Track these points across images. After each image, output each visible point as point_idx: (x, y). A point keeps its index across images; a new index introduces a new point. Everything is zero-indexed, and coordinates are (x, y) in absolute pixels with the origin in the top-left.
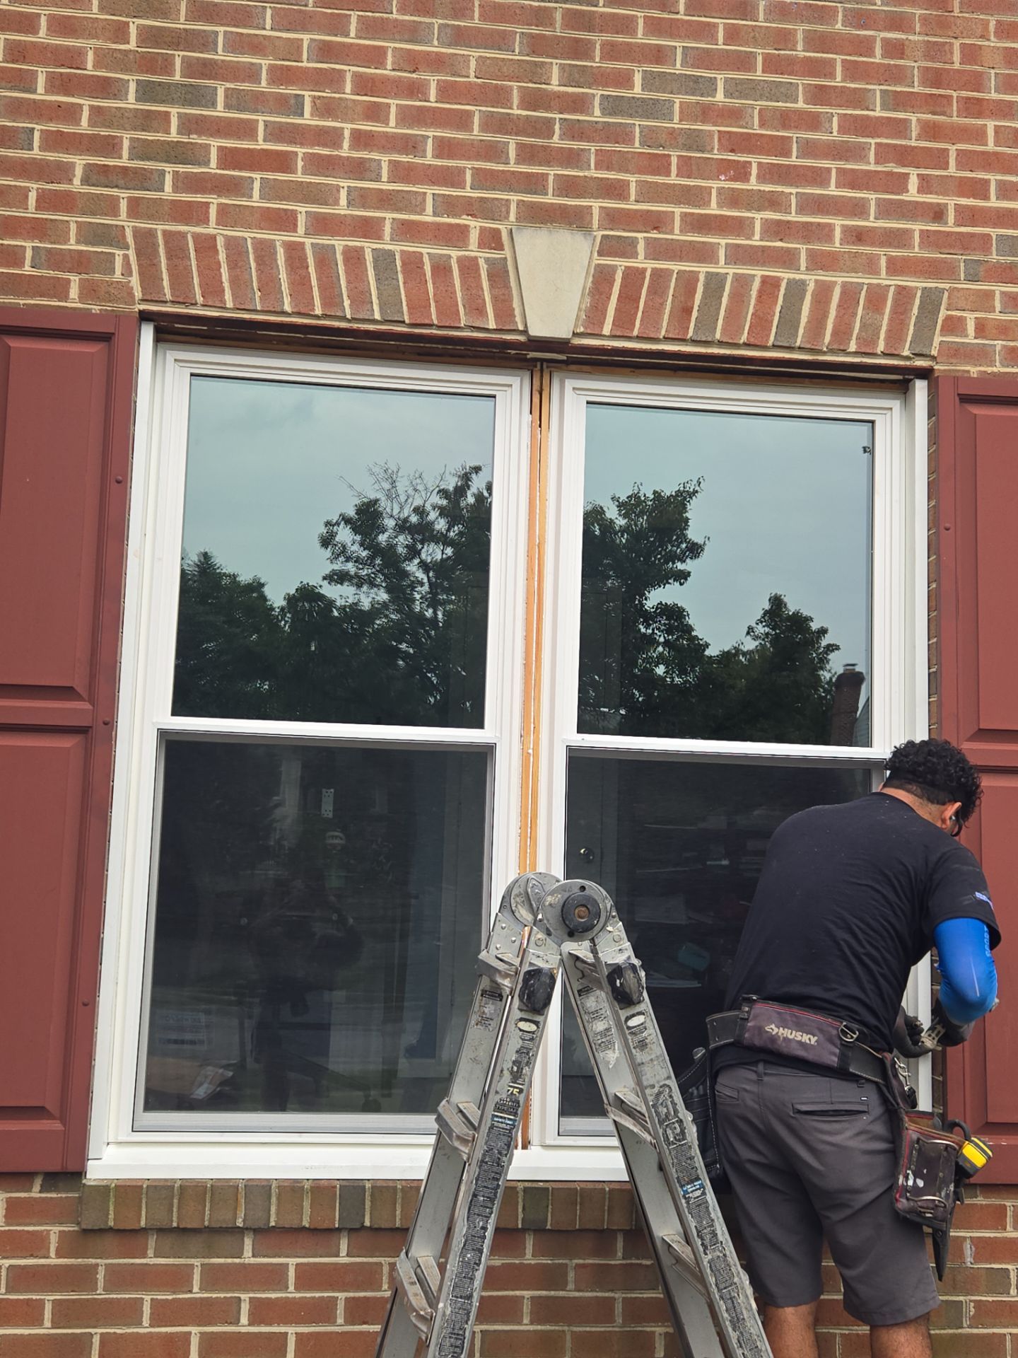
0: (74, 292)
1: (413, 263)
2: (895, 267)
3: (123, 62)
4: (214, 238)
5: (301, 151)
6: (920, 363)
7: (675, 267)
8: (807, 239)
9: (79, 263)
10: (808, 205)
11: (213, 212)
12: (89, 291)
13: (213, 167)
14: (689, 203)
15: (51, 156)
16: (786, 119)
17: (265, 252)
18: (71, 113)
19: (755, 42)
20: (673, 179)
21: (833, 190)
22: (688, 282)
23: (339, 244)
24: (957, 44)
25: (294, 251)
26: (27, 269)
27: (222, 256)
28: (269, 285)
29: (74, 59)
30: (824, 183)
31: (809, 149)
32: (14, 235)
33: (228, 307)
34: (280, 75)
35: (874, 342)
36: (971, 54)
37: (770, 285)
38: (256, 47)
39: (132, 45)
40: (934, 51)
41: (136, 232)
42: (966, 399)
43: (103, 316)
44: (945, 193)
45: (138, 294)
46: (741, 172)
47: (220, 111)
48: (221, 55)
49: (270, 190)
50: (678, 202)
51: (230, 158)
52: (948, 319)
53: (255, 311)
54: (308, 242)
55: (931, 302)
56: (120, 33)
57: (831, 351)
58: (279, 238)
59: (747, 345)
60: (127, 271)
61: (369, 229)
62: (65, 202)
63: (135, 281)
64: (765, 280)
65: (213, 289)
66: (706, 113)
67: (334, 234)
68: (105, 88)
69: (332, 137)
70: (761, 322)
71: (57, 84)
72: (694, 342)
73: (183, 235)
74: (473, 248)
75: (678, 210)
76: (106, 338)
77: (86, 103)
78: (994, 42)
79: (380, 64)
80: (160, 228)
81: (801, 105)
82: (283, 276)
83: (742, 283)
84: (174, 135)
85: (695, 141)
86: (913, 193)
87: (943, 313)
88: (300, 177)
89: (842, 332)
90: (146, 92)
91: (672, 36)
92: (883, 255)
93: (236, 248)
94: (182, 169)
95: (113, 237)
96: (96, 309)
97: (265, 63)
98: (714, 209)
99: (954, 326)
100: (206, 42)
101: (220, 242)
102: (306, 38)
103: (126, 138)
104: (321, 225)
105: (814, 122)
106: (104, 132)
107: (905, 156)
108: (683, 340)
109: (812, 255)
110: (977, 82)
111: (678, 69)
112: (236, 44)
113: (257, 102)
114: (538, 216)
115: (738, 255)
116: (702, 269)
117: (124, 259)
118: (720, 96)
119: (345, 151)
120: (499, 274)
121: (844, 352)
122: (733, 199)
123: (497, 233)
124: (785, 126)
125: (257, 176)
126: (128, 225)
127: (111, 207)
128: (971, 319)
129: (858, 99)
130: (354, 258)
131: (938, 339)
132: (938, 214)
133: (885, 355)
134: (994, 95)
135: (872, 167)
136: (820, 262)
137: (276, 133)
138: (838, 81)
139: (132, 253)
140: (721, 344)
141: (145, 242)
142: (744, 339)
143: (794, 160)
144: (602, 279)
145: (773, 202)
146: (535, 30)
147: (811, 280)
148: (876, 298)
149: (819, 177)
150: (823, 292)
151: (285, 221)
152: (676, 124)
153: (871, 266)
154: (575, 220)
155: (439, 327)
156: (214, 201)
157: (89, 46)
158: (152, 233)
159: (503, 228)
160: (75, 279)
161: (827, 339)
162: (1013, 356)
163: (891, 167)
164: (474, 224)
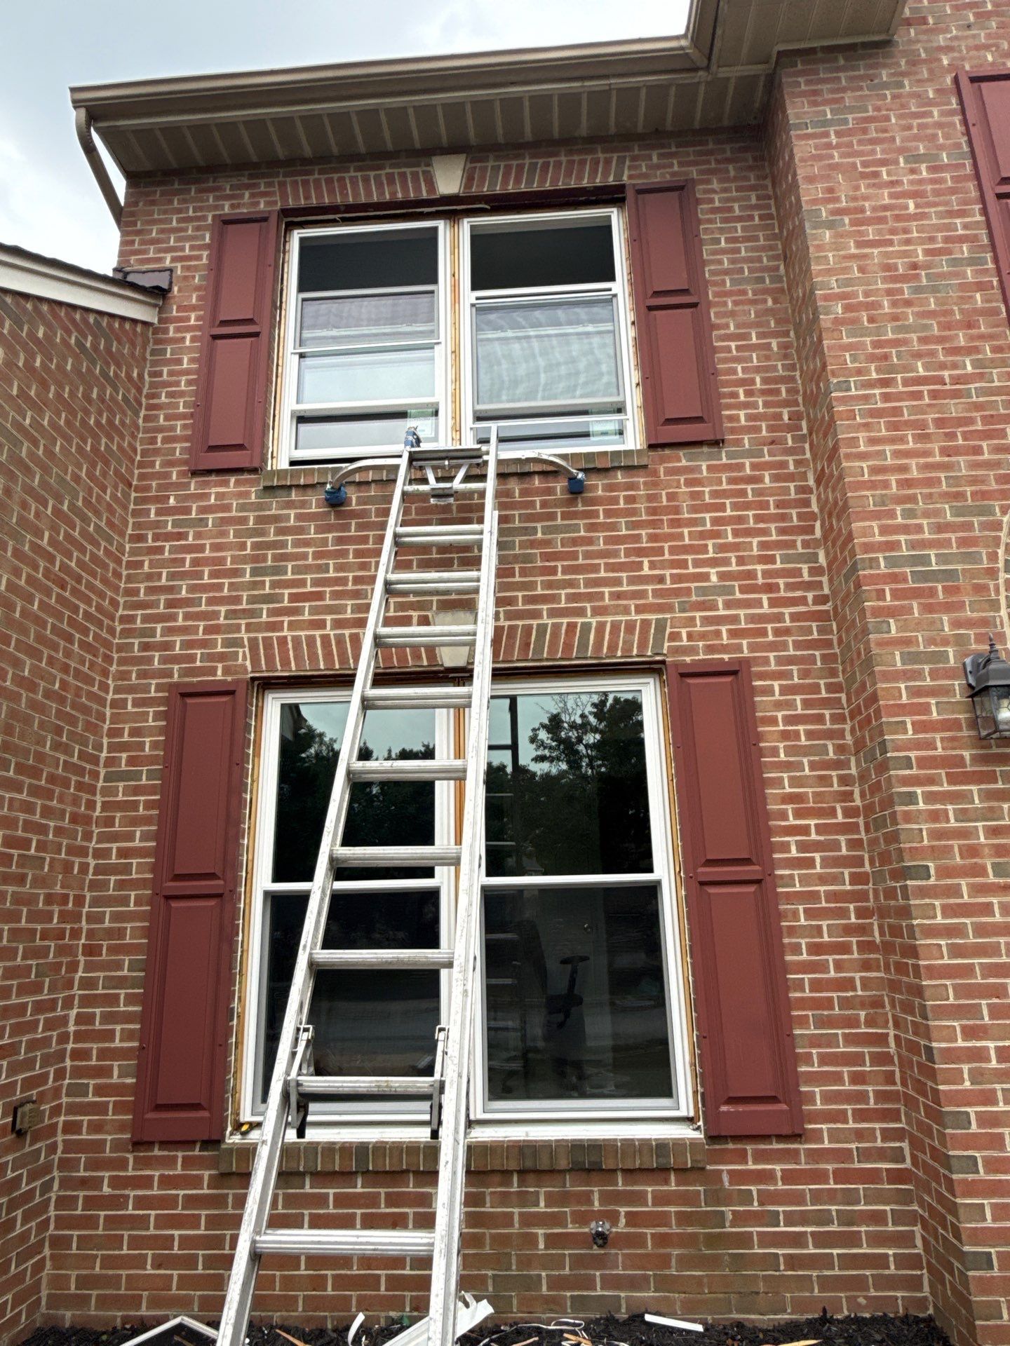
0: (219, 672)
2: (639, 610)
3: (244, 560)
4: (285, 637)
5: (328, 589)
6: (658, 658)
7: (520, 623)
8: (590, 601)
9: (222, 657)
10: (589, 583)
11: (286, 625)
12: (226, 671)
13: (286, 603)
14: (526, 590)
15: (210, 608)
16: (575, 542)
17: (311, 641)
18: (220, 587)
19: (556, 506)
20: (517, 579)
21: (602, 574)
22: (528, 629)
23: (347, 632)
24: (664, 493)
25: (325, 639)
26: (198, 664)
27: (290, 646)
28: (313, 656)
29: (222, 561)
30: (598, 571)
31: (587, 555)
32: (192, 648)
33: (293, 669)
34: (317, 555)
35: (631, 650)
36: (671, 497)
37: (572, 626)
38: (307, 543)
39: (248, 551)
40: (651, 498)
41: (249, 639)
42: (683, 675)
43: (234, 681)
44: (663, 568)
45: (249, 669)
46: (553, 571)
47: (289, 576)
48: (290, 550)
49: (314, 611)
50: (519, 590)
51: (293, 598)
52: (671, 633)
53: (306, 670)
54: (332, 633)
55: (661, 625)
56: (243, 546)
57: (608, 657)
58: (318, 633)
59: (561, 659)
60: (245, 658)
61: (362, 623)
62: (216, 629)
63: (248, 663)
64: (569, 624)
65: (285, 662)
66: (532, 544)
67: (344, 628)
68: (236, 573)
69: (343, 581)
70: (568, 646)
71: (213, 575)
72: (533, 660)
73: (271, 638)
75: (520, 594)
76: (232, 693)
77: (226, 581)
78: (684, 489)
79: (367, 543)
80: (260, 636)
81: (582, 533)
82: (320, 652)
83: (556, 627)
84: (267, 590)
85: (528, 558)
86: (646, 570)
87: (668, 630)
88: (328, 602)
89: (613, 647)
90: (255, 572)
91: (513, 509)
92: (632, 604)
93: (296, 640)
94: (271, 606)
95: (238, 643)
96: (229, 679)
97: (310, 550)
98: (539, 591)
99: (675, 636)
100: (283, 544)
101: (289, 638)
102: (330, 536)
103: (245, 595)
104: (338, 624)
105: (590, 541)
106: (234, 594)
107: (641, 552)
108: (526, 660)
109: (593, 609)
110: (677, 510)
111: (517, 524)
112: (297, 544)
113: (307, 569)
114: (448, 606)
115: (553, 613)
116: (535, 623)
117: (243, 653)
118: (539, 535)
119: (350, 587)
121: (615, 657)
122: (549, 585)
123: (426, 617)
124: (575, 546)
125: (307, 604)
126: (244, 635)
127: (238, 629)
128: (684, 632)
129: (613, 527)
130: (355, 638)
131: (666, 645)
132: (661, 579)
133: (638, 656)
134: (686, 516)
135: (623, 560)
136: (597, 611)
137: (316, 583)
138: (601, 519)
139: (247, 650)
140: (547, 660)
141: (253, 643)
142: (559, 655)
143: (581, 561)
145: (571, 584)
146: (443, 516)
147: (594, 621)
148: (630, 627)
149: (596, 568)
150: (601, 626)
151: (321, 625)
152: (517, 551)
153: (626, 611)
154: (466, 605)
155: (397, 668)
156: (286, 619)
157: (228, 554)
158: (256, 639)
159: (429, 614)
160: (220, 666)
161: (605, 650)
162: (710, 649)
163: (633, 559)
164: (415, 614)
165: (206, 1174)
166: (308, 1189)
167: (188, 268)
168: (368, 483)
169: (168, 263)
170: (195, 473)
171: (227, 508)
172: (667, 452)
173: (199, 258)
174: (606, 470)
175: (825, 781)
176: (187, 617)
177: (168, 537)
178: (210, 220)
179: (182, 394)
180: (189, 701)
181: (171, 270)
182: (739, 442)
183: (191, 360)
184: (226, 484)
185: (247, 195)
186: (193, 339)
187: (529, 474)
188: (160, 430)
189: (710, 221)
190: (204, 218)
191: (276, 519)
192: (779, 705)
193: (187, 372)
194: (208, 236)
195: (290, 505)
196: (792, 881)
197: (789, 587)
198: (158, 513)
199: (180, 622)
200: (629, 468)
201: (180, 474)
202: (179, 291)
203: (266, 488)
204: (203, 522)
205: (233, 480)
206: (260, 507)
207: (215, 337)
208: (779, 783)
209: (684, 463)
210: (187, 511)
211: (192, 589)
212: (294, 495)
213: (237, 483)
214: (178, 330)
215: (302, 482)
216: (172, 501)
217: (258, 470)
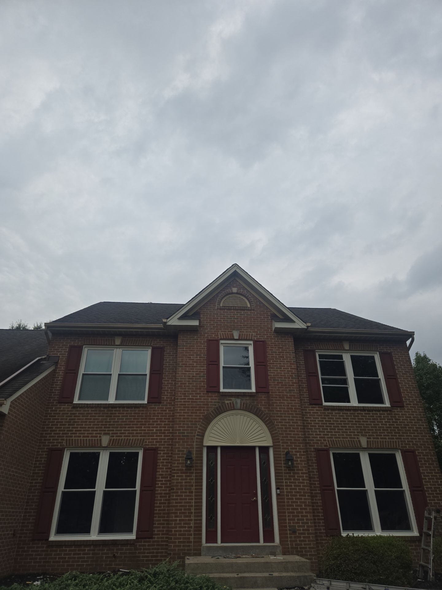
0: (59, 446)
1: (92, 440)
3: (67, 422)
4: (73, 439)
5: (82, 429)
6: (142, 446)
7: (118, 438)
8: (132, 434)
9: (60, 443)
12: (61, 445)
13: (74, 432)
14: (120, 431)
18: (61, 428)
19: (128, 414)
20: (119, 429)
21: (135, 429)
23: (85, 438)
24: (148, 412)
25: (81, 440)
26: (55, 444)
29: (62, 422)
35: (138, 444)
36: (150, 413)
38: (79, 419)
39: (68, 420)
40: (146, 413)
42: (147, 450)
44: (146, 428)
45: (65, 445)
47: (75, 426)
49: (79, 434)
51: (76, 431)
53: (76, 446)
55: (144, 440)
57: (133, 446)
60: (64, 443)
61: (88, 437)
62: (59, 437)
64: (127, 439)
65: (72, 444)
66: (123, 422)
68: (65, 425)
71: (60, 425)
72: (119, 446)
73: (70, 439)
74: (98, 438)
76: (62, 450)
77: (63, 426)
78: (152, 412)
79: (91, 420)
80: (68, 438)
81: (132, 420)
84: (71, 429)
85: (121, 425)
86: (143, 428)
88: (82, 432)
90: (69, 425)
91: (120, 414)
92: (139, 435)
93: (75, 440)
94: (71, 432)
95: (63, 440)
96: (61, 447)
97: (80, 421)
98: (123, 432)
99: (146, 442)
100: (75, 419)
102: (84, 418)
103: (66, 430)
104: (84, 437)
106: (64, 429)
110: (150, 416)
111: (120, 417)
113: (79, 425)
114: (105, 434)
115: (124, 436)
116: (121, 438)
118: (124, 420)
119: (87, 429)
120: (101, 440)
122: (125, 430)
124: (131, 422)
125: (78, 432)
126: (65, 438)
128: (147, 441)
129: (138, 419)
131: (144, 444)
132: (145, 430)
133: (138, 446)
134: (152, 417)
135: (139, 426)
137: (80, 428)
138: (136, 417)
139: (65, 441)
141: (67, 440)
142: (124, 445)
143: (131, 426)
144: (110, 440)
145: (129, 430)
146: (107, 415)
147: (132, 438)
148: (138, 440)
149: (133, 427)
151: (80, 436)
152: (120, 423)
154: (108, 434)
155: (94, 446)
156: (74, 435)
157: (64, 421)
159: (101, 435)
161: (133, 444)
162: (152, 445)
163: (141, 426)
164: (99, 435)
165: (45, 546)
166: (64, 548)
167: (63, 356)
168: (93, 407)
169: (58, 355)
170: (59, 403)
171: (65, 411)
172: (151, 404)
173: (65, 354)
174: (139, 407)
175: (167, 471)
176: (54, 434)
177: (52, 416)
178: (68, 346)
179: (58, 385)
180: (53, 451)
181: (59, 357)
182: (164, 403)
183: (61, 378)
184: (65, 405)
185: (77, 341)
186: (62, 373)
187: (124, 407)
188: (53, 393)
189: (166, 355)
190: (67, 345)
191: (74, 414)
192: (162, 457)
193: (60, 380)
194: (68, 350)
195: (77, 411)
196: (159, 490)
197: (168, 433)
198: (51, 411)
199: (53, 435)
200: (143, 407)
201: (56, 403)
202: (60, 361)
203: (73, 407)
204: (60, 413)
205: (66, 405)
206: (71, 411)
207: (67, 373)
208: (159, 472)
209: (153, 406)
210: (57, 411)
211: (56, 428)
212: (78, 408)
213: (67, 406)
214: (59, 370)
215: (80, 406)
216: (54, 408)
217: (72, 403)
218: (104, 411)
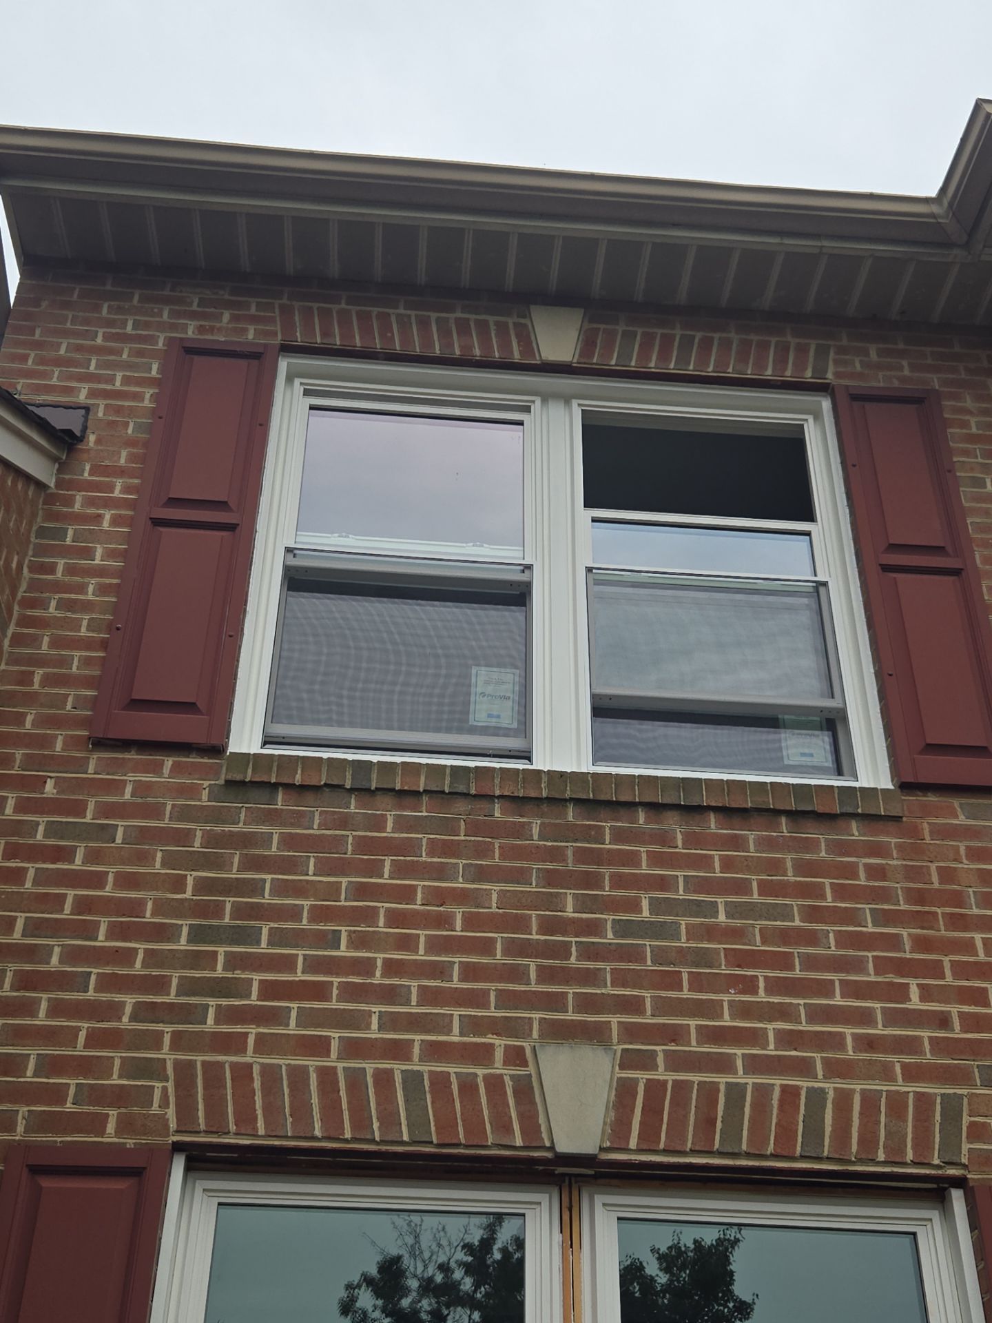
0: (111, 1127)
1: (440, 1082)
2: (911, 1074)
3: (179, 909)
4: (250, 1066)
5: (336, 980)
6: (952, 1172)
7: (696, 1078)
8: (821, 1049)
9: (119, 1097)
10: (816, 1014)
11: (251, 1041)
12: (125, 1126)
13: (254, 1000)
14: (703, 1016)
15: (105, 997)
16: (786, 936)
17: (298, 1077)
18: (127, 957)
19: (749, 870)
20: (686, 994)
21: (838, 1000)
22: (710, 1092)
23: (370, 1067)
24: (933, 867)
26: (69, 1107)
27: (257, 1084)
28: (301, 1110)
29: (135, 907)
30: (829, 994)
31: (811, 963)
32: (59, 1074)
33: (261, 1134)
34: (319, 914)
35: (902, 1151)
36: (947, 875)
37: (790, 1094)
38: (299, 890)
39: (188, 894)
40: (913, 874)
41: (177, 1064)
43: (139, 1149)
44: (946, 1001)
45: (173, 1125)
46: (749, 986)
47: (263, 948)
48: (267, 899)
49: (307, 1018)
50: (693, 1015)
51: (269, 990)
52: (972, 1125)
53: (286, 1137)
54: (340, 1066)
55: (952, 1108)
56: (179, 883)
57: (860, 1161)
58: (312, 1063)
59: (775, 1156)
60: (165, 1103)
61: (399, 1051)
62: (112, 1039)
63: (171, 1113)
64: (784, 1088)
65: (246, 1117)
66: (711, 932)
67: (364, 1057)
68: (162, 933)
69: (366, 967)
70: (786, 1132)
71: (117, 931)
72: (721, 1154)
73: (221, 1065)
74: (498, 1067)
75: (693, 1023)
76: (136, 1173)
77: (141, 947)
78: (966, 865)
79: (412, 900)
80: (199, 1059)
81: (797, 923)
82: (315, 1100)
83: (762, 1092)
84: (219, 971)
85: (704, 958)
86: (915, 1001)
87: (966, 1120)
88: (334, 1004)
89: (868, 1141)
90: (197, 935)
91: (673, 866)
92: (897, 1062)
93: (270, 1074)
94: (224, 1002)
95: (153, 1070)
96: (130, 1143)
97: (307, 904)
98: (727, 1021)
99: (979, 1132)
100: (255, 888)
101: (256, 1070)
102: (344, 881)
103: (175, 977)
104: (353, 1049)
105: (812, 938)
106: (155, 972)
107: (903, 967)
108: (710, 1153)
109: (827, 1063)
110: (958, 899)
111: (681, 894)
112: (282, 889)
113: (298, 939)
114: (560, 1033)
115: (755, 1065)
116: (722, 1080)
117: (163, 1090)
118: (722, 917)
119: (378, 979)
120: (525, 1090)
121: (873, 1161)
122: (743, 1011)
123: (521, 1050)
124: (786, 943)
125: (294, 1005)
126: (168, 1056)
127: (154, 1041)
129: (850, 917)
130: (384, 1079)
131: (965, 1147)
132: (943, 1021)
133: (915, 1164)
134: (976, 911)
135: (872, 978)
136: (836, 1069)
137: (314, 965)
138: (829, 901)
139: (170, 1085)
140: (748, 1155)
141: (184, 1073)
142: (770, 1149)
143: (797, 973)
144: (625, 1092)
145: (784, 1013)
146: (549, 866)
147: (829, 1087)
148: (897, 1104)
149: (824, 989)
150: (844, 1099)
151: (319, 1047)
152: (683, 943)
153: (886, 1073)
154: (595, 1035)
155: (467, 1147)
156: (253, 1031)
157: (149, 897)
158: (192, 1064)
159: (527, 1045)
160: (113, 1113)
161: (854, 1148)
163: (891, 978)
164: (499, 1043)
167: (119, 410)
168: (416, 794)
169: (82, 397)
170: (100, 744)
171: (155, 811)
172: (932, 798)
173: (138, 397)
174: (831, 817)
176: (57, 1009)
177: (36, 853)
178: (160, 345)
179: (87, 606)
180: (47, 1183)
181: (87, 409)
183: (110, 554)
184: (157, 769)
185: (226, 316)
186: (115, 521)
187: (700, 810)
188: (40, 661)
189: (966, 453)
190: (151, 340)
191: (245, 840)
193: (100, 572)
194: (155, 367)
195: (272, 817)
198: (21, 807)
199: (42, 1018)
200: (870, 819)
201: (71, 743)
202: (98, 442)
203: (229, 783)
204: (107, 833)
205: (169, 762)
206: (216, 816)
207: (157, 522)
209: (961, 820)
210: (78, 808)
211: (72, 955)
212: (280, 800)
213: (177, 769)
214: (90, 502)
215: (298, 780)
216: (50, 788)
217: (217, 750)
218: (520, 831)
